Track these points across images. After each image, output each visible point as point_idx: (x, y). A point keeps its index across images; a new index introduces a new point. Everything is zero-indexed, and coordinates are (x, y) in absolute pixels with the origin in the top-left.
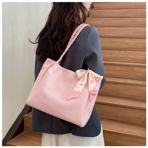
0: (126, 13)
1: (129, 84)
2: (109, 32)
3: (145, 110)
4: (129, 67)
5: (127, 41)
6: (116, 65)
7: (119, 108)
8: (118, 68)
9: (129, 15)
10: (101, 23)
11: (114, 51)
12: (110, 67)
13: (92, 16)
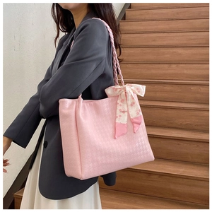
0: (178, 13)
1: (184, 109)
2: (154, 41)
3: (207, 142)
4: (183, 86)
5: (180, 51)
6: (164, 83)
7: (171, 141)
8: (168, 88)
9: (181, 16)
10: (142, 28)
11: (162, 65)
12: (156, 86)
13: (129, 19)
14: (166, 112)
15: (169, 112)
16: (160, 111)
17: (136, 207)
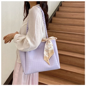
2: (73, 16)
14: (75, 46)
15: (77, 46)
16: (73, 45)
17: (60, 84)
